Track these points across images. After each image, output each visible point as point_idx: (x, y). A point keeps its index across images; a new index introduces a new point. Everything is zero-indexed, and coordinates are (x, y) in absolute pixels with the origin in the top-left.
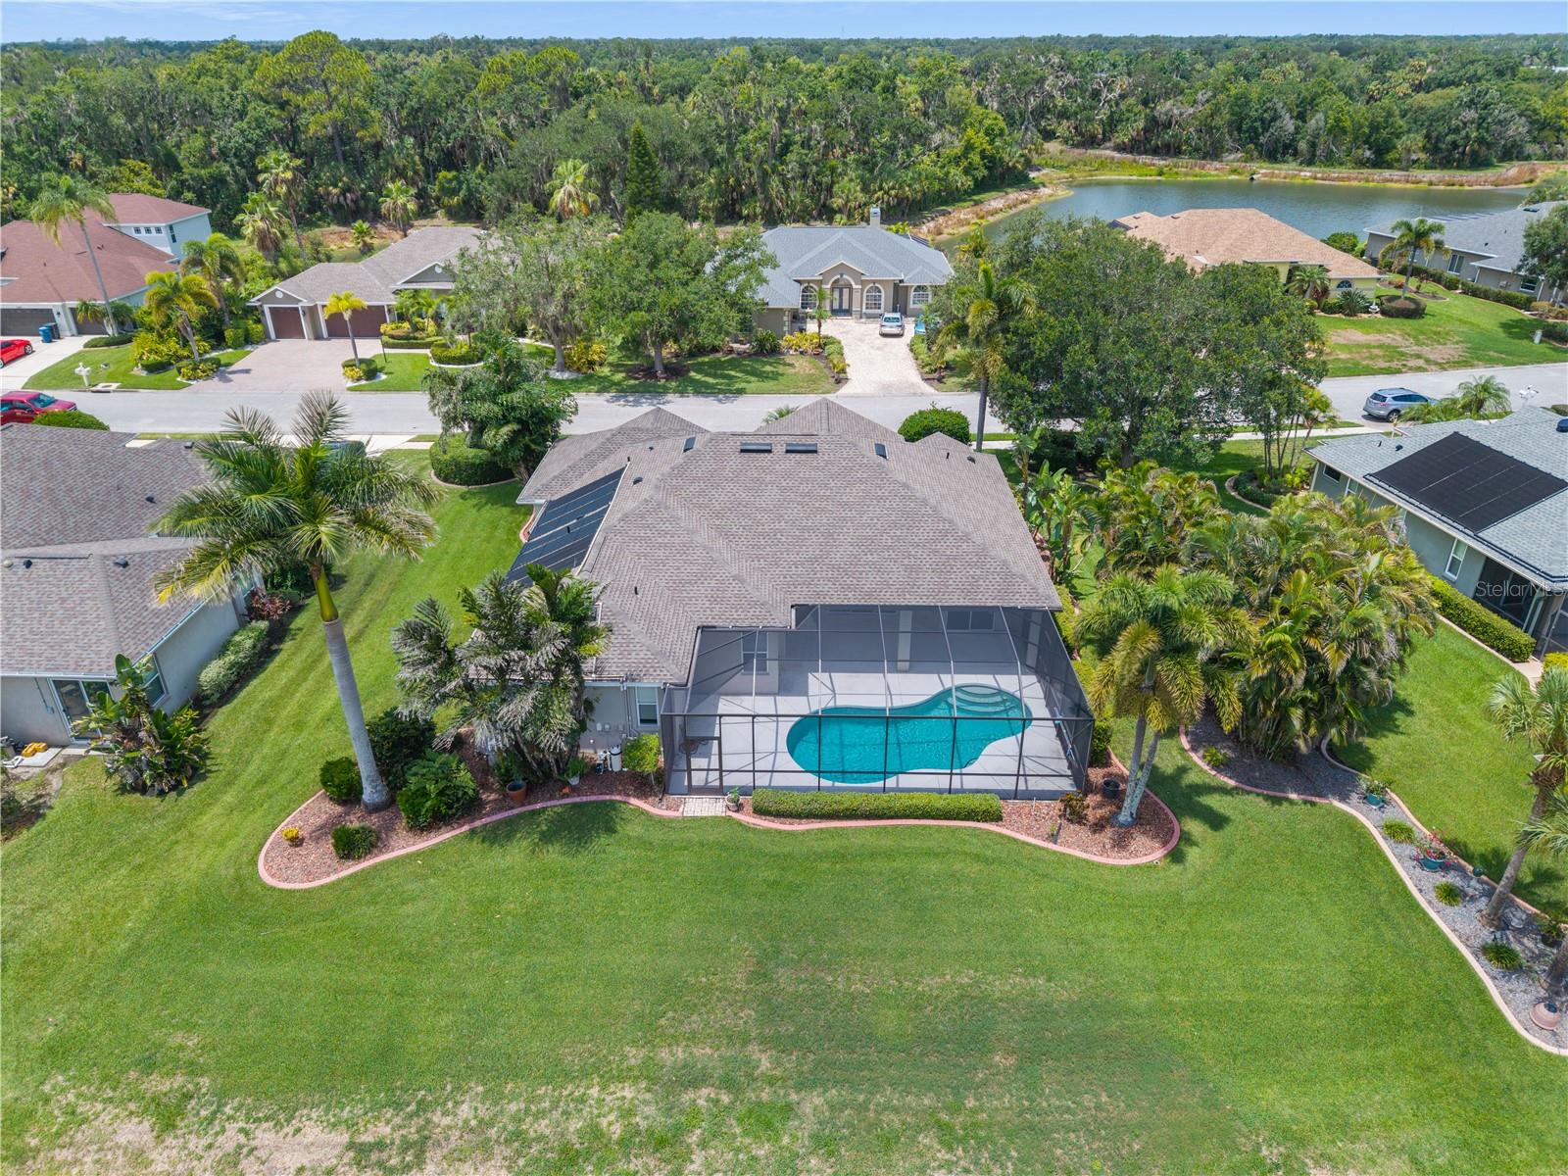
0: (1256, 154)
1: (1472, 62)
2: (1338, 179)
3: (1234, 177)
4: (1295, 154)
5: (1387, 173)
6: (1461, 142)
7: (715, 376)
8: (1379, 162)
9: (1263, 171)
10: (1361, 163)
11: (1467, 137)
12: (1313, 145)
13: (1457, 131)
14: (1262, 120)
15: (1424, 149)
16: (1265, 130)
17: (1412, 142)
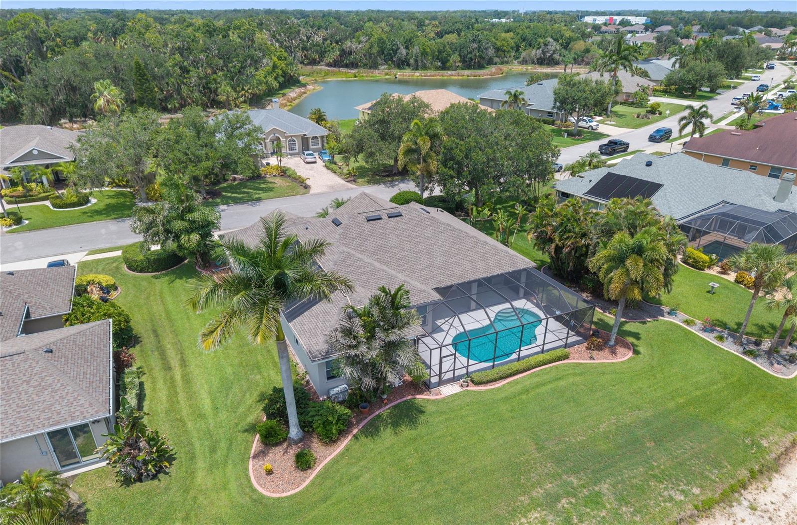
0: (393, 66)
1: (456, 23)
2: (430, 76)
3: (387, 77)
4: (409, 65)
5: (450, 72)
6: (473, 58)
7: (239, 194)
8: (444, 68)
9: (399, 74)
10: (437, 68)
11: (475, 55)
12: (416, 61)
13: (471, 53)
14: (392, 50)
15: (460, 61)
16: (395, 54)
17: (455, 58)
